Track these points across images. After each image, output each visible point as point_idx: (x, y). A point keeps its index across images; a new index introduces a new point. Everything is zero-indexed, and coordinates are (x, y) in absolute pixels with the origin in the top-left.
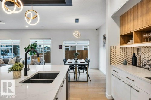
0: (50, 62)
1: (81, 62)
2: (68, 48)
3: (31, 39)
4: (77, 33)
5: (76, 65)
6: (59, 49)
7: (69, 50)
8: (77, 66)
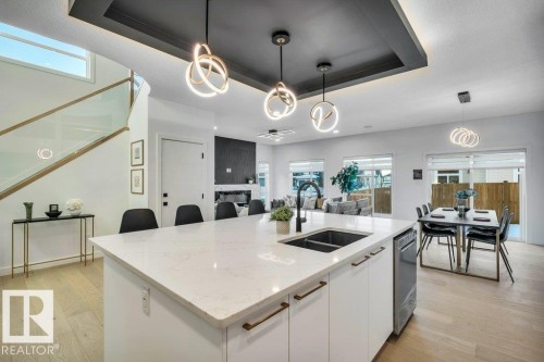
0: (389, 211)
1: (475, 220)
2: (457, 177)
3: (346, 158)
4: (468, 132)
5: (464, 225)
6: (415, 178)
7: (461, 181)
8: (467, 228)
